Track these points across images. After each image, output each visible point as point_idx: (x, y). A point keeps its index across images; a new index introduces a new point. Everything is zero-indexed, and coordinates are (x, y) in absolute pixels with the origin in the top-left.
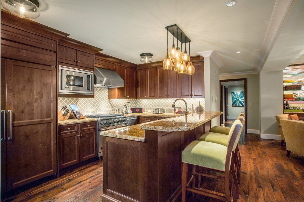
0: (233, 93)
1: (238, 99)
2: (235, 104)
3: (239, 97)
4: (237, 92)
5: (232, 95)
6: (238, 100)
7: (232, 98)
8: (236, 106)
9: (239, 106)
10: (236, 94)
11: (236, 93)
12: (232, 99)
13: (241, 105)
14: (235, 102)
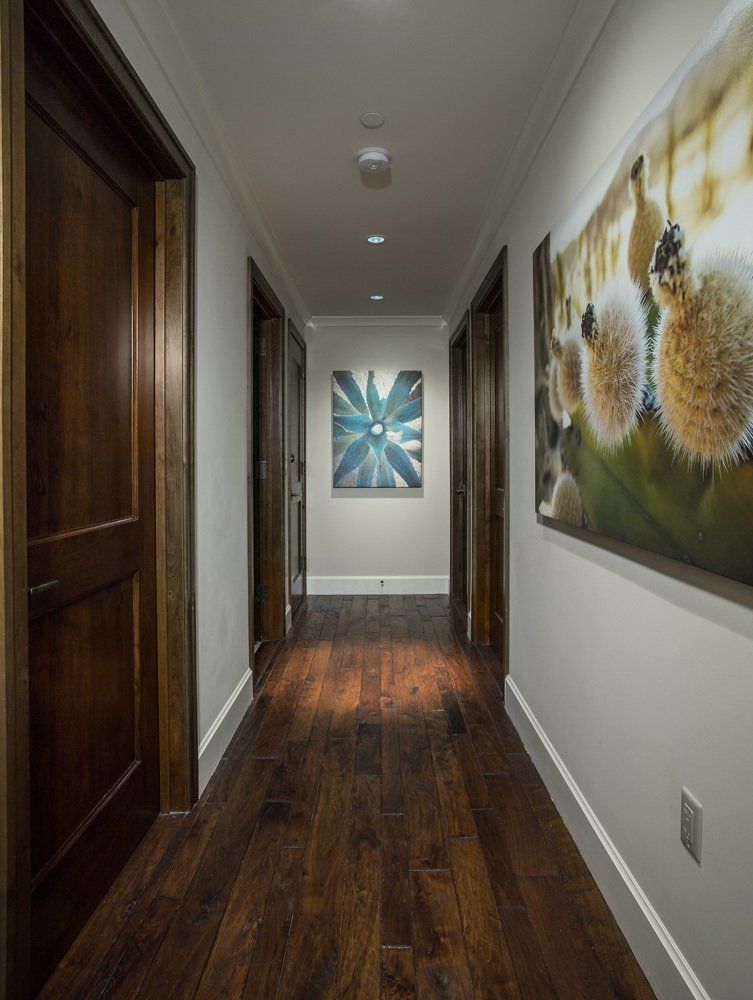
0: (343, 378)
1: (377, 429)
2: (356, 471)
3: (389, 411)
4: (371, 375)
5: (334, 395)
6: (378, 439)
7: (339, 425)
8: (363, 485)
9: (386, 486)
10: (364, 395)
11: (361, 381)
12: (337, 431)
13: (400, 481)
14: (359, 450)
